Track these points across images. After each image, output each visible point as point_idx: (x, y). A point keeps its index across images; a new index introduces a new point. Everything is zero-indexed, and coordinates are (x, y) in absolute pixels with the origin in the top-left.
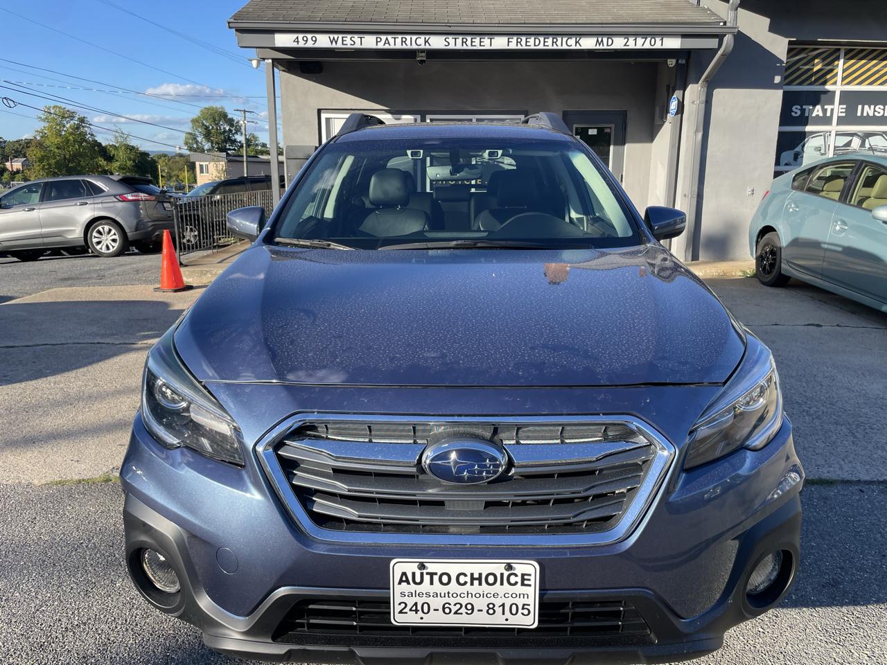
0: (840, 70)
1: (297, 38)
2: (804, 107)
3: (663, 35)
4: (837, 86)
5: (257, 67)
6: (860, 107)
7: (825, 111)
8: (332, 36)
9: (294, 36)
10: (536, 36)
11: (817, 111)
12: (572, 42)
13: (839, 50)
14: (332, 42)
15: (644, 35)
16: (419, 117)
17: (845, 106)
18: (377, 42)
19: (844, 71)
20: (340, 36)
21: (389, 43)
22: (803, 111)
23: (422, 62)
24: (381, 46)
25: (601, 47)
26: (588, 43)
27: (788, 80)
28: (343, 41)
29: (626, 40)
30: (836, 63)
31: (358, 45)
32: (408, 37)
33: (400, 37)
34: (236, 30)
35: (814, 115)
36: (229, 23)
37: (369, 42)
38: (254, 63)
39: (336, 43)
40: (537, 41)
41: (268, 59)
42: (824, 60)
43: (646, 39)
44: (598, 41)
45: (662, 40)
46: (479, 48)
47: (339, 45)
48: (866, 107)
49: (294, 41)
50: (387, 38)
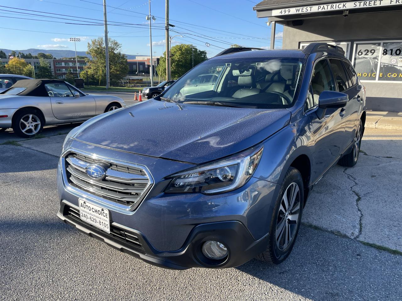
1: (282, 11)
5: (269, 25)
8: (297, 8)
9: (280, 10)
14: (297, 11)
16: (350, 43)
18: (319, 8)
20: (301, 8)
21: (324, 8)
23: (346, 15)
24: (320, 10)
28: (302, 10)
31: (309, 11)
32: (335, 5)
33: (330, 5)
34: (257, 11)
36: (253, 8)
37: (315, 9)
38: (268, 24)
39: (299, 11)
41: (273, 21)
46: (373, 6)
47: (300, 12)
49: (280, 13)
50: (324, 6)
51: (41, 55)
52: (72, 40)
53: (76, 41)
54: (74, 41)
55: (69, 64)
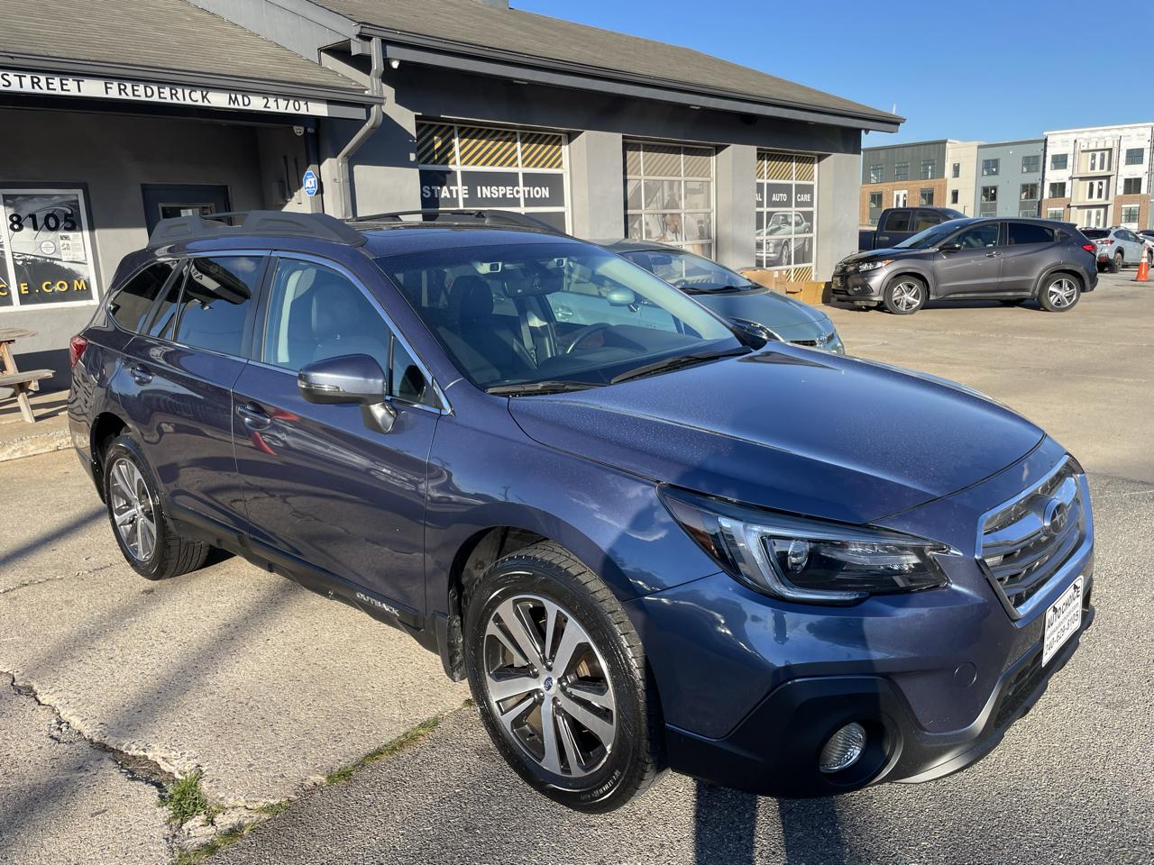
0: (456, 148)
2: (433, 188)
3: (307, 99)
4: (457, 166)
6: (479, 188)
7: (451, 192)
10: (147, 84)
11: (445, 193)
12: (197, 95)
13: (452, 128)
15: (287, 97)
17: (466, 188)
19: (461, 149)
22: (432, 192)
25: (236, 106)
26: (219, 100)
27: (424, 159)
29: (266, 100)
30: (453, 140)
35: (442, 196)
40: (149, 90)
42: (442, 136)
43: (288, 101)
44: (230, 98)
45: (306, 103)
46: (59, 92)
48: (484, 188)
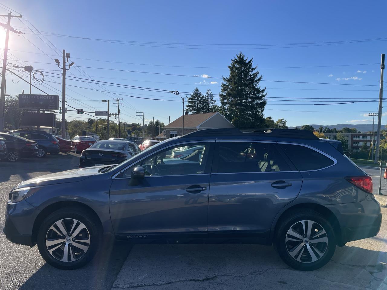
51: (346, 130)
52: (370, 115)
53: (375, 116)
54: (373, 116)
55: (367, 138)
